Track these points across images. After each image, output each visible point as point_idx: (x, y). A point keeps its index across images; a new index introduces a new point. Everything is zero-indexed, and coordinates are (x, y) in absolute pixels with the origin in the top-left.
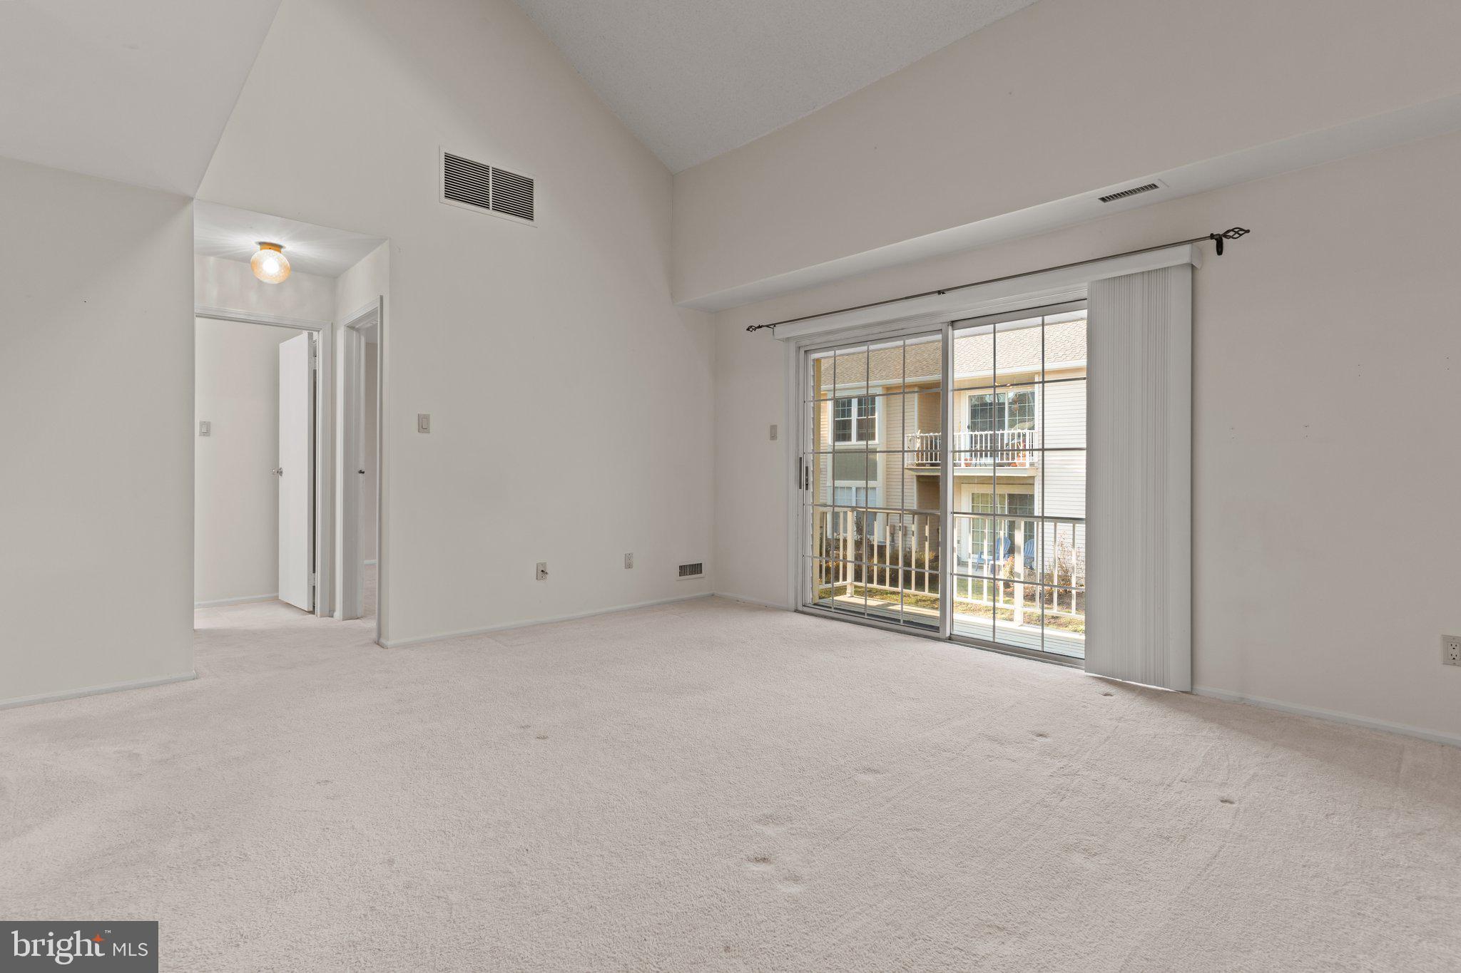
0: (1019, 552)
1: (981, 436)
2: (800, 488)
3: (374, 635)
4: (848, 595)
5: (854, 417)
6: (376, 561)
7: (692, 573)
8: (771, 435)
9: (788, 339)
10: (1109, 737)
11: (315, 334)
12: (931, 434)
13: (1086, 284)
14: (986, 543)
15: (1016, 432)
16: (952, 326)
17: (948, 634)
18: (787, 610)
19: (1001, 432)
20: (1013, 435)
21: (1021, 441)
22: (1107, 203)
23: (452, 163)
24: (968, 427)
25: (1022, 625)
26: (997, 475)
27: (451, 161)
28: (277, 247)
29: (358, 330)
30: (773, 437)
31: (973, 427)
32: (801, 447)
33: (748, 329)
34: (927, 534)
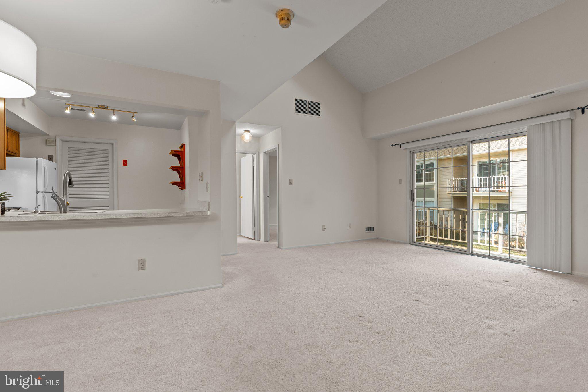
0: (501, 226)
1: (484, 179)
2: (411, 201)
3: (277, 246)
4: (427, 241)
5: (424, 172)
6: (277, 224)
7: (370, 230)
8: (400, 182)
9: (406, 149)
10: (533, 283)
11: (254, 155)
12: (460, 178)
13: (527, 126)
14: (486, 222)
15: (501, 177)
16: (472, 143)
17: (470, 252)
18: (407, 243)
19: (493, 177)
20: (499, 178)
21: (503, 180)
22: (534, 98)
23: (298, 101)
24: (477, 175)
25: (502, 253)
26: (490, 195)
27: (297, 100)
28: (249, 131)
29: (267, 154)
30: (401, 183)
31: (480, 175)
32: (411, 186)
33: (391, 146)
34: (460, 218)
